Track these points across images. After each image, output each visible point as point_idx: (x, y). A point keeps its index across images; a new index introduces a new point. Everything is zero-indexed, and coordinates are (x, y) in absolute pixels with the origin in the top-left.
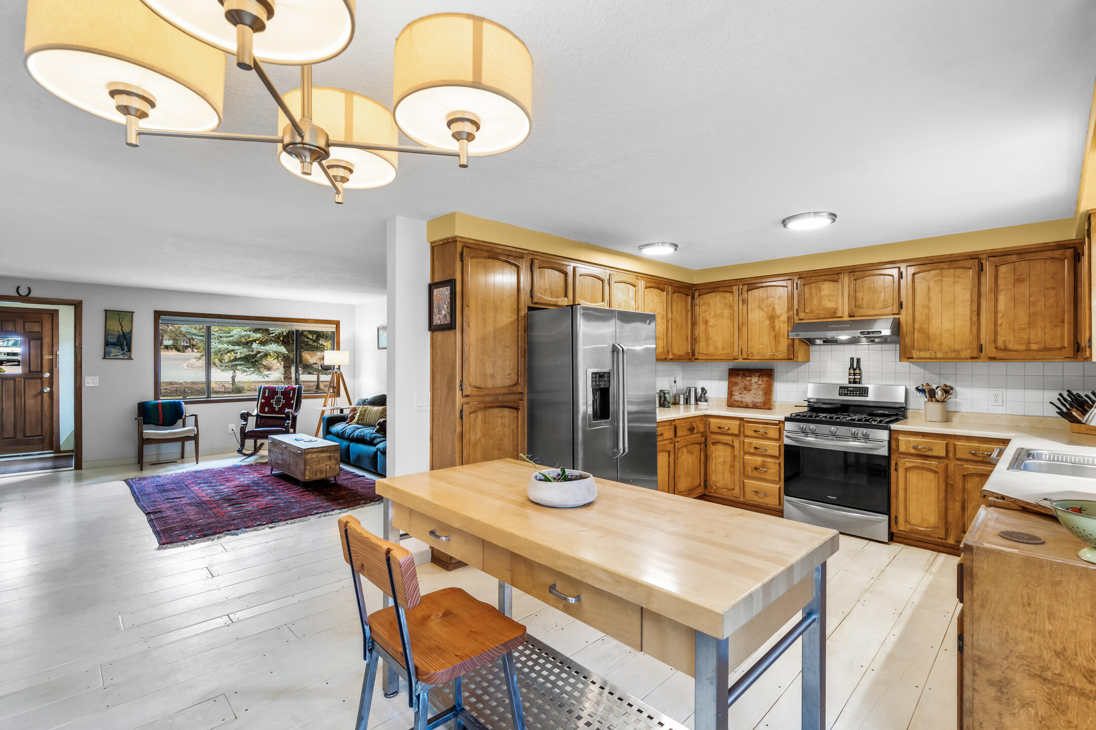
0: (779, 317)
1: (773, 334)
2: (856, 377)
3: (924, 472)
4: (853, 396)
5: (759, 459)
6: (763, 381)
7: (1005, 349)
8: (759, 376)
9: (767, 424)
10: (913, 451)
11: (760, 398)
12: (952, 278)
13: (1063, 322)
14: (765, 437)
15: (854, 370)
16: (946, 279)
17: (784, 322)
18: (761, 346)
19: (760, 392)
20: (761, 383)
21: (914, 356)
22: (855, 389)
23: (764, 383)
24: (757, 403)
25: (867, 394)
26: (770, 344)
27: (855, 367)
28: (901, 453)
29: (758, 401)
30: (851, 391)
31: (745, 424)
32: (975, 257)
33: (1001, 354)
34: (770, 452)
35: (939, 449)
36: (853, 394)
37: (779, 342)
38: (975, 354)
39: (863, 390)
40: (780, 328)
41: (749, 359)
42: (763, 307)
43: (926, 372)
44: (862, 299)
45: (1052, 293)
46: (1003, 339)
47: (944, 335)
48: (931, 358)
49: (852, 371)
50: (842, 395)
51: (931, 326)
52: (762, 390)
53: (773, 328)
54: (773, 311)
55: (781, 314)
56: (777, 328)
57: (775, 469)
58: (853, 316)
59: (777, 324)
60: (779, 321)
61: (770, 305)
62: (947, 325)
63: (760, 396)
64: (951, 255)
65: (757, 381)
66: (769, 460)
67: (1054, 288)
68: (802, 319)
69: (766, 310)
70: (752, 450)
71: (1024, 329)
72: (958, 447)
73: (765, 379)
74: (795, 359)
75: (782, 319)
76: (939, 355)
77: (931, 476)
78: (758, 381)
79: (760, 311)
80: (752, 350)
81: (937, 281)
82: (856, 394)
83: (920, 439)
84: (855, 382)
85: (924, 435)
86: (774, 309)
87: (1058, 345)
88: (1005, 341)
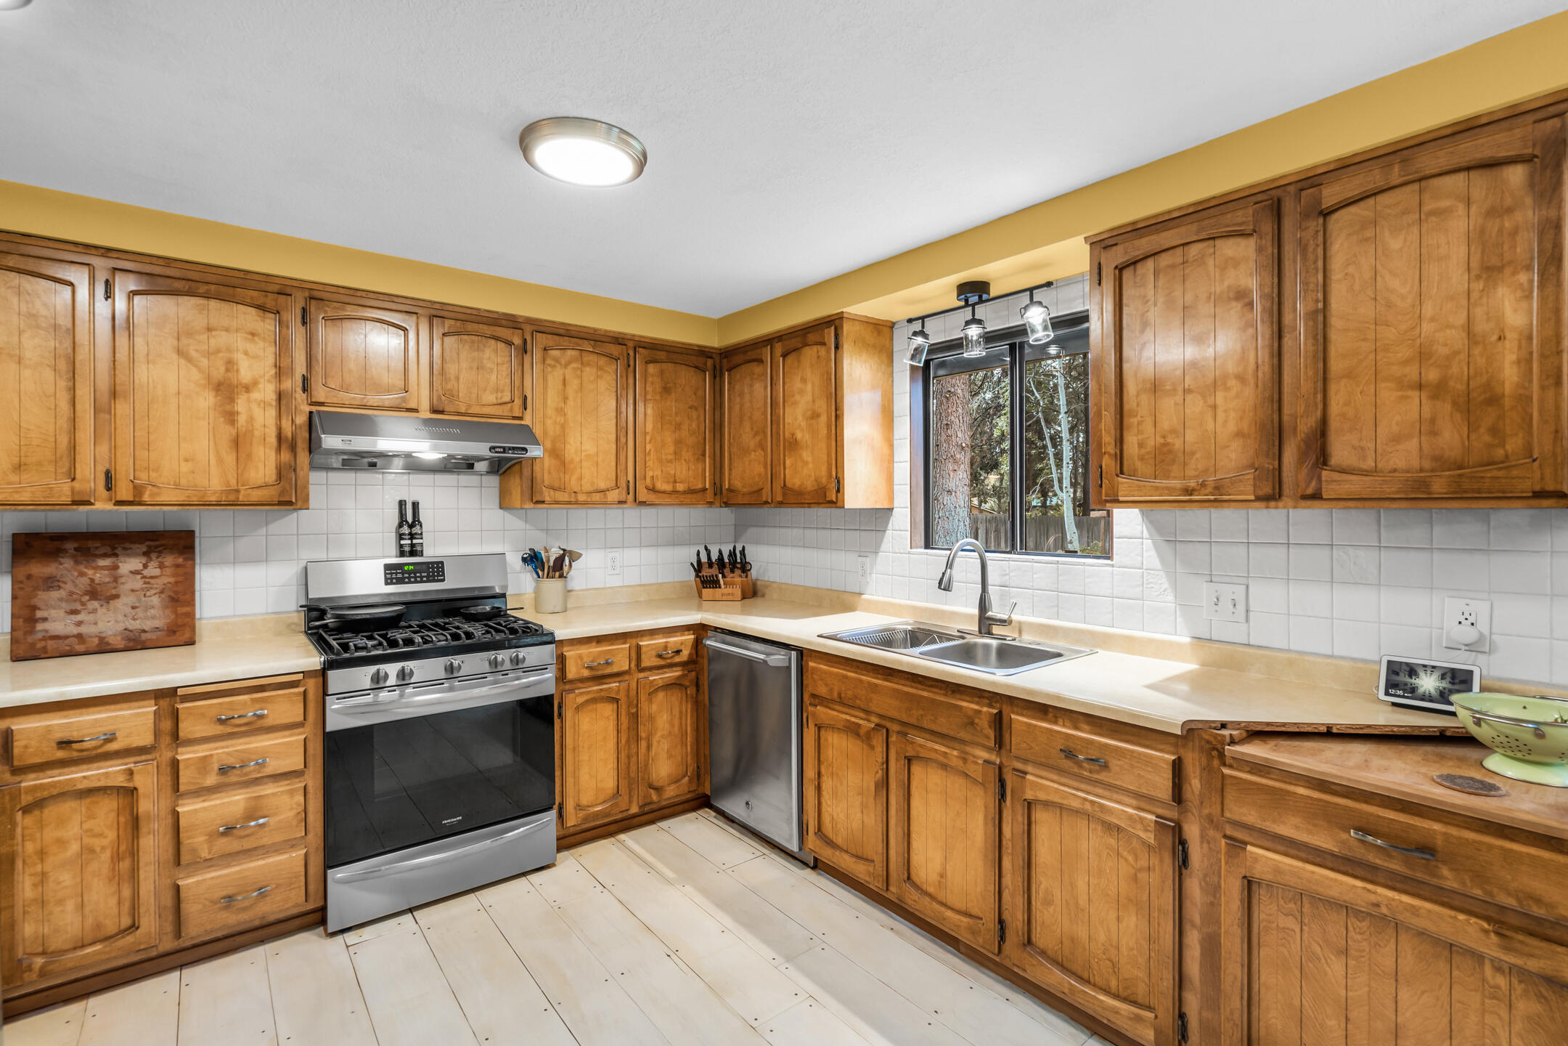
0: (247, 389)
1: (227, 432)
2: (415, 541)
3: (600, 706)
4: (416, 582)
5: (234, 802)
6: (161, 566)
7: (653, 490)
8: (146, 554)
9: (261, 688)
10: (586, 673)
11: (153, 618)
12: (595, 370)
13: (704, 455)
14: (257, 727)
15: (411, 526)
16: (588, 369)
17: (264, 404)
18: (185, 467)
19: (155, 600)
20: (157, 572)
21: (547, 499)
22: (418, 567)
23: (168, 571)
24: (144, 631)
25: (443, 575)
26: (220, 460)
27: (410, 519)
28: (571, 682)
29: (148, 625)
30: (409, 572)
31: (180, 706)
32: (621, 341)
33: (651, 497)
34: (274, 766)
35: (620, 658)
36: (415, 577)
37: (249, 456)
38: (623, 497)
39: (433, 568)
40: (251, 419)
41: (140, 504)
42: (193, 354)
43: (528, 527)
44: (457, 379)
45: (694, 414)
46: (651, 474)
47: (585, 464)
48: (569, 503)
49: (406, 530)
50: (392, 583)
51: (568, 447)
52: (162, 592)
53: (231, 417)
54: (227, 370)
55: (255, 383)
56: (242, 419)
57: (292, 809)
58: (442, 412)
59: (241, 405)
60: (249, 401)
61: (218, 351)
62: (589, 447)
63: (152, 612)
64: (595, 330)
65: (140, 567)
66: (269, 789)
67: (696, 409)
68: (322, 404)
69: (204, 362)
70: (211, 780)
71: (670, 461)
72: (644, 650)
73: (169, 560)
74: (299, 504)
75: (256, 395)
76: (582, 498)
77: (608, 710)
78: (145, 566)
79: (182, 361)
80: (153, 474)
81: (575, 369)
82: (421, 577)
83: (595, 649)
84: (413, 553)
85: (599, 640)
86: (230, 365)
87: (700, 486)
88: (653, 477)
